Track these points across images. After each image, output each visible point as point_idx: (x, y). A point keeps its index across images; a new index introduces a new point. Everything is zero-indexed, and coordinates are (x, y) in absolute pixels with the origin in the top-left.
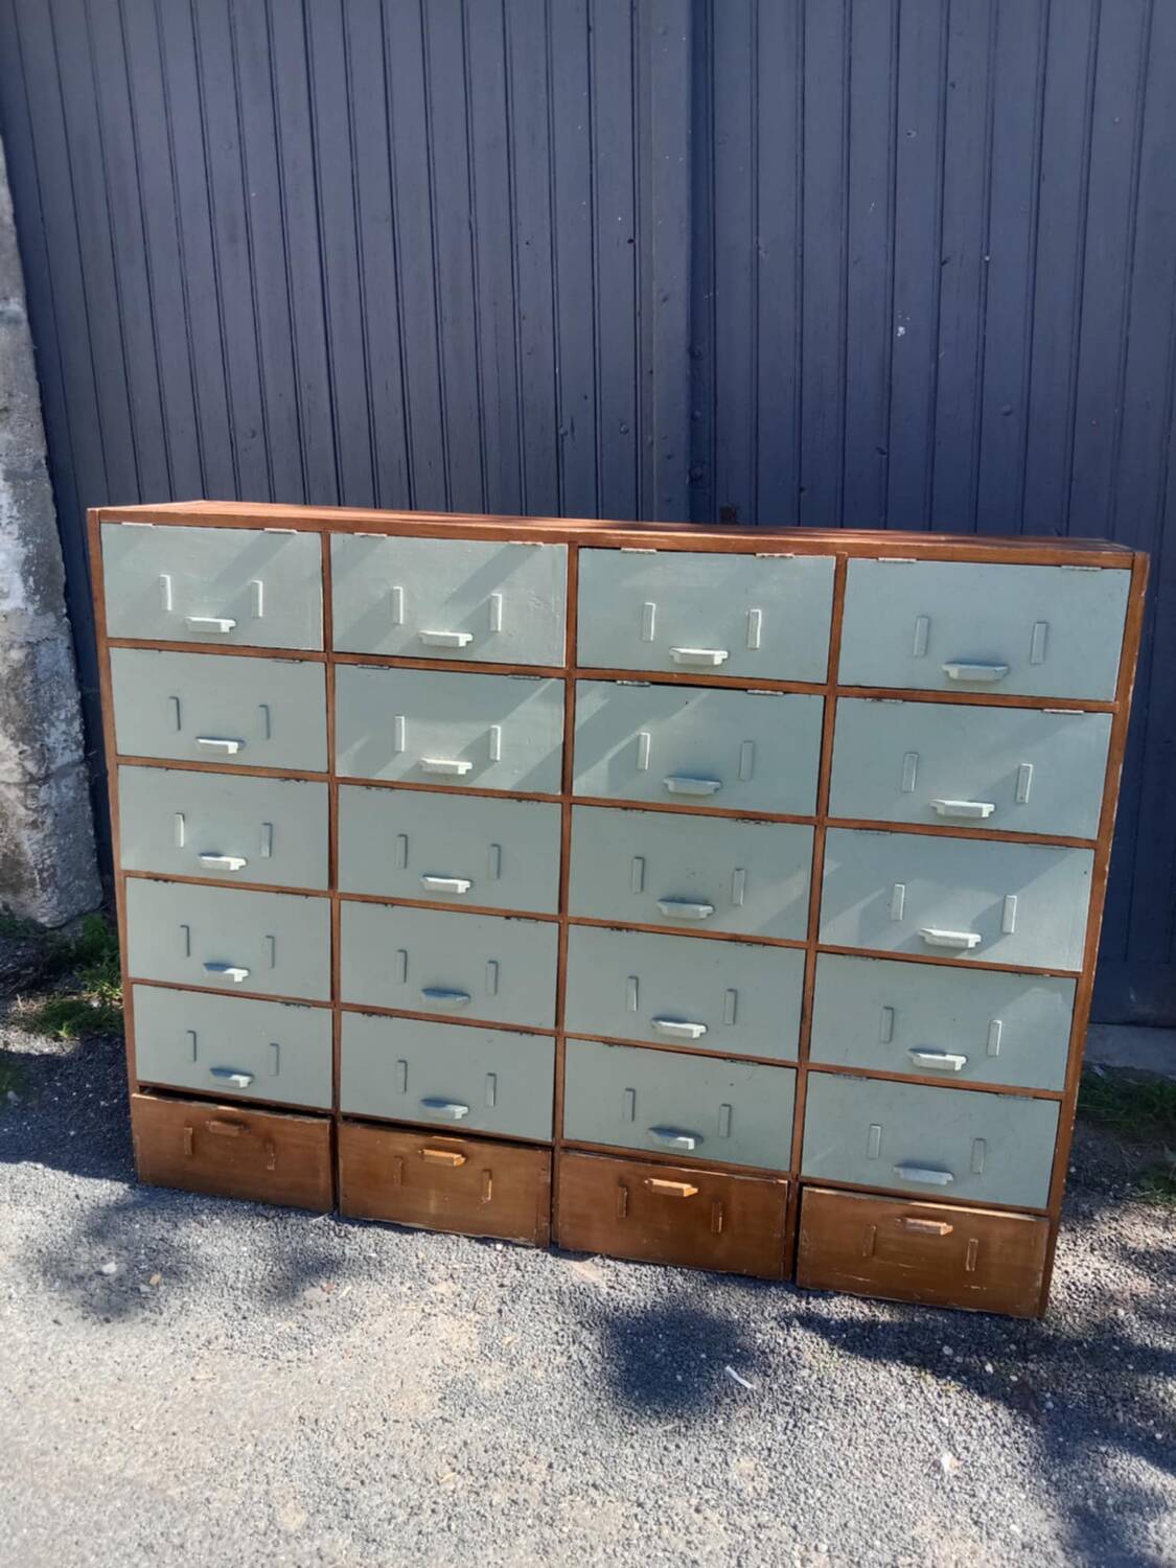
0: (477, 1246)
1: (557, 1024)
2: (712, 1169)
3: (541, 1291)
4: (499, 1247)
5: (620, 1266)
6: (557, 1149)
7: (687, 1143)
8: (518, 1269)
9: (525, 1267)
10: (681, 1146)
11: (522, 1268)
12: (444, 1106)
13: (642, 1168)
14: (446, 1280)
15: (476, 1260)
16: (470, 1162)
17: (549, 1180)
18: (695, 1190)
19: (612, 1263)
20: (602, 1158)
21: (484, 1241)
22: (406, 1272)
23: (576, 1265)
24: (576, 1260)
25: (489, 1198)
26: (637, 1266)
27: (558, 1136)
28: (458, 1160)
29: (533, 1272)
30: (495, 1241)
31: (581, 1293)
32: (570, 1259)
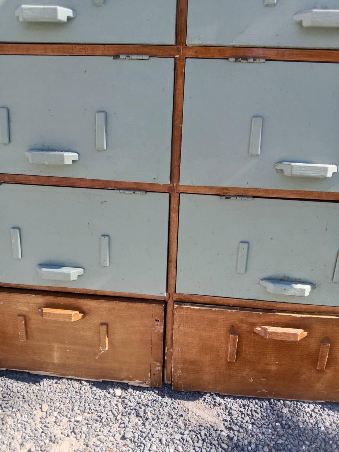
0: (99, 390)
1: (171, 179)
2: (320, 313)
3: (164, 442)
4: (119, 392)
5: (230, 402)
6: (170, 303)
7: (303, 291)
8: (138, 415)
9: (145, 413)
10: (298, 294)
11: (142, 415)
12: (60, 268)
13: (254, 317)
14: (68, 436)
15: (98, 408)
16: (87, 317)
17: (162, 331)
18: (306, 333)
19: (222, 401)
20: (214, 309)
21: (104, 385)
22: (28, 428)
23: (190, 405)
24: (188, 400)
25: (107, 349)
26: (245, 402)
27: (171, 291)
28: (76, 315)
29: (153, 420)
30: (113, 385)
31: (204, 440)
32: (184, 399)
